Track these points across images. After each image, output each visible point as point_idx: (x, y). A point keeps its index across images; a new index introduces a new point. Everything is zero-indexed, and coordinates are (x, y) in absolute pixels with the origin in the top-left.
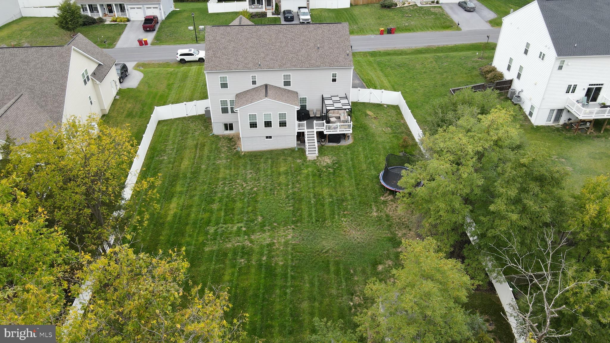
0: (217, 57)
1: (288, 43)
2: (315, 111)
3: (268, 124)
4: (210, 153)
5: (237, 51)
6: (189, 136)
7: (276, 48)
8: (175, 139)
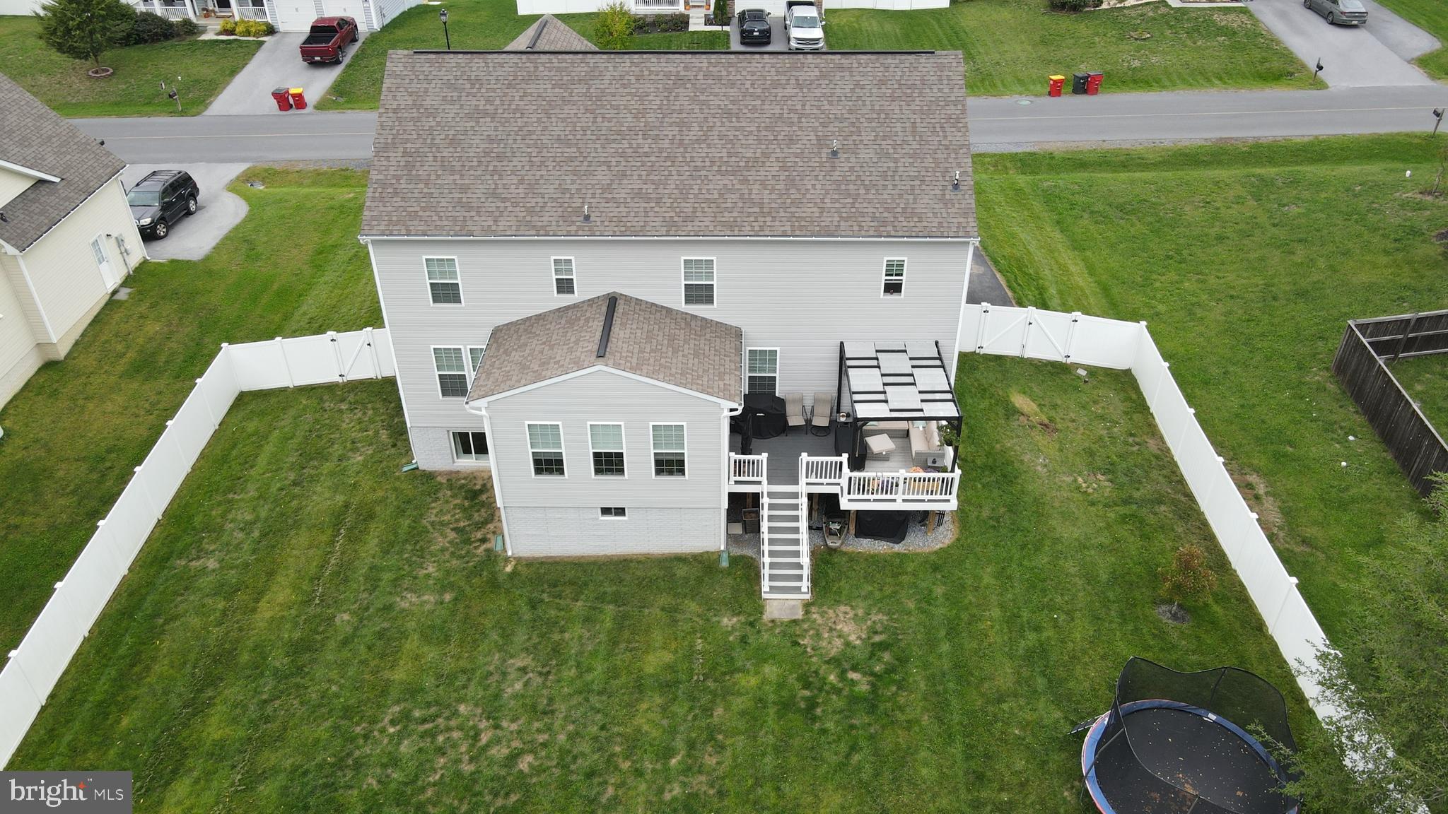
0: (419, 179)
1: (711, 128)
2: (808, 403)
3: (609, 463)
4: (385, 552)
5: (500, 157)
6: (328, 466)
7: (661, 150)
8: (273, 478)
